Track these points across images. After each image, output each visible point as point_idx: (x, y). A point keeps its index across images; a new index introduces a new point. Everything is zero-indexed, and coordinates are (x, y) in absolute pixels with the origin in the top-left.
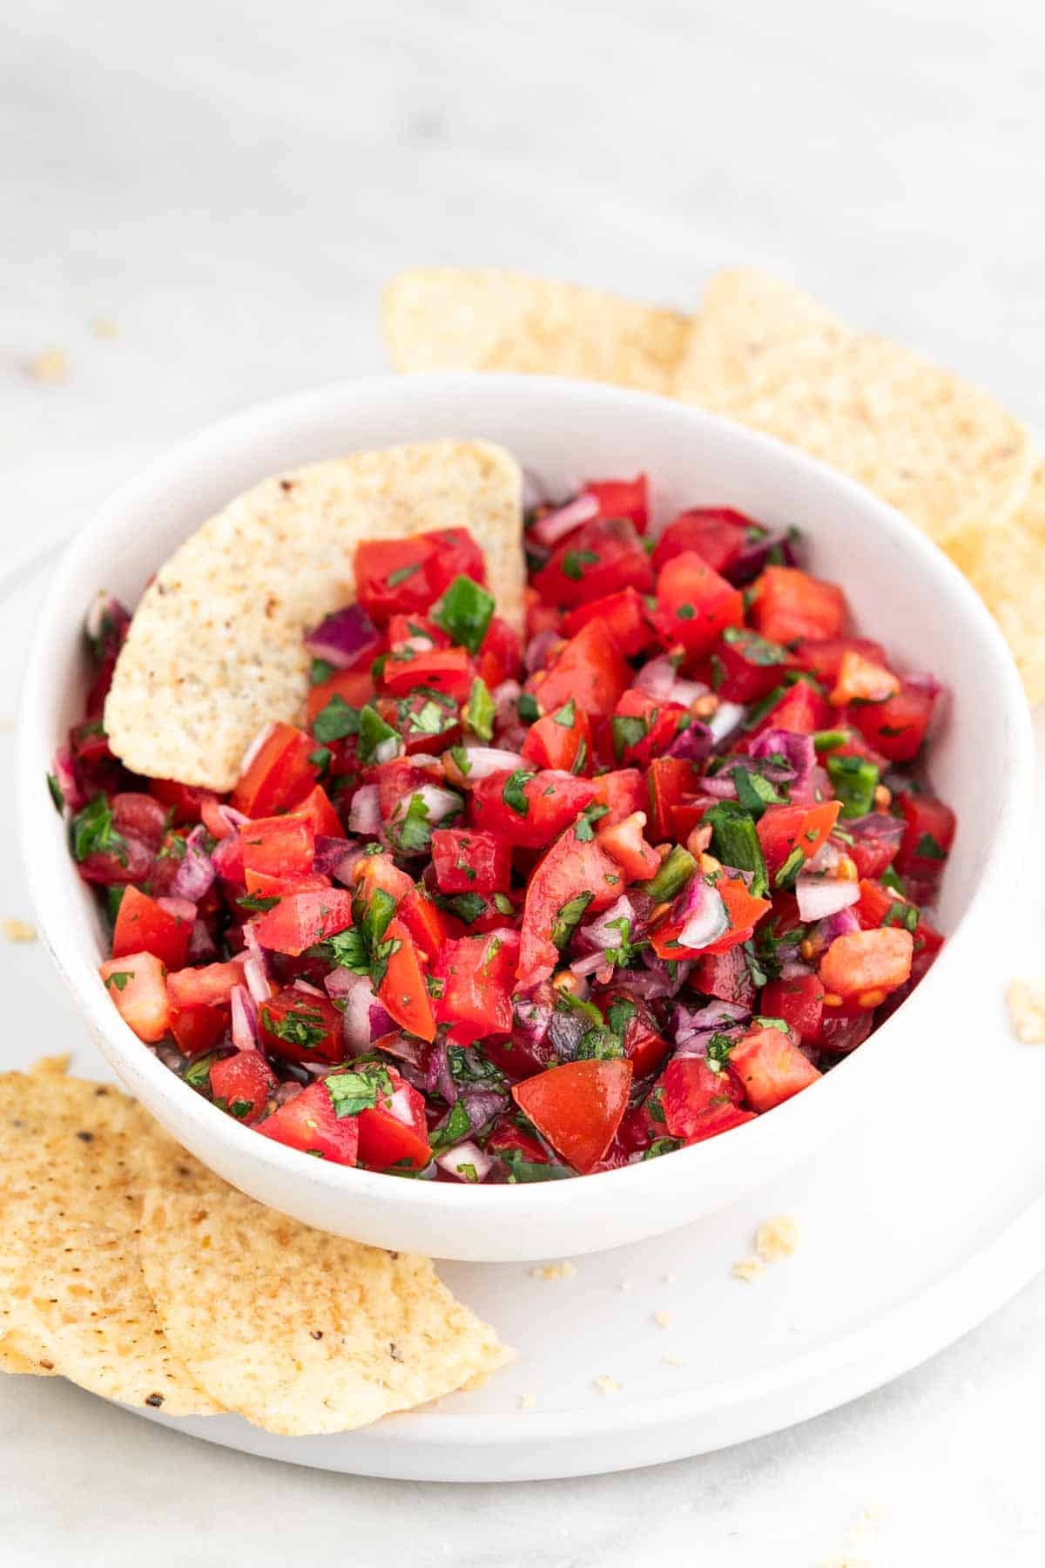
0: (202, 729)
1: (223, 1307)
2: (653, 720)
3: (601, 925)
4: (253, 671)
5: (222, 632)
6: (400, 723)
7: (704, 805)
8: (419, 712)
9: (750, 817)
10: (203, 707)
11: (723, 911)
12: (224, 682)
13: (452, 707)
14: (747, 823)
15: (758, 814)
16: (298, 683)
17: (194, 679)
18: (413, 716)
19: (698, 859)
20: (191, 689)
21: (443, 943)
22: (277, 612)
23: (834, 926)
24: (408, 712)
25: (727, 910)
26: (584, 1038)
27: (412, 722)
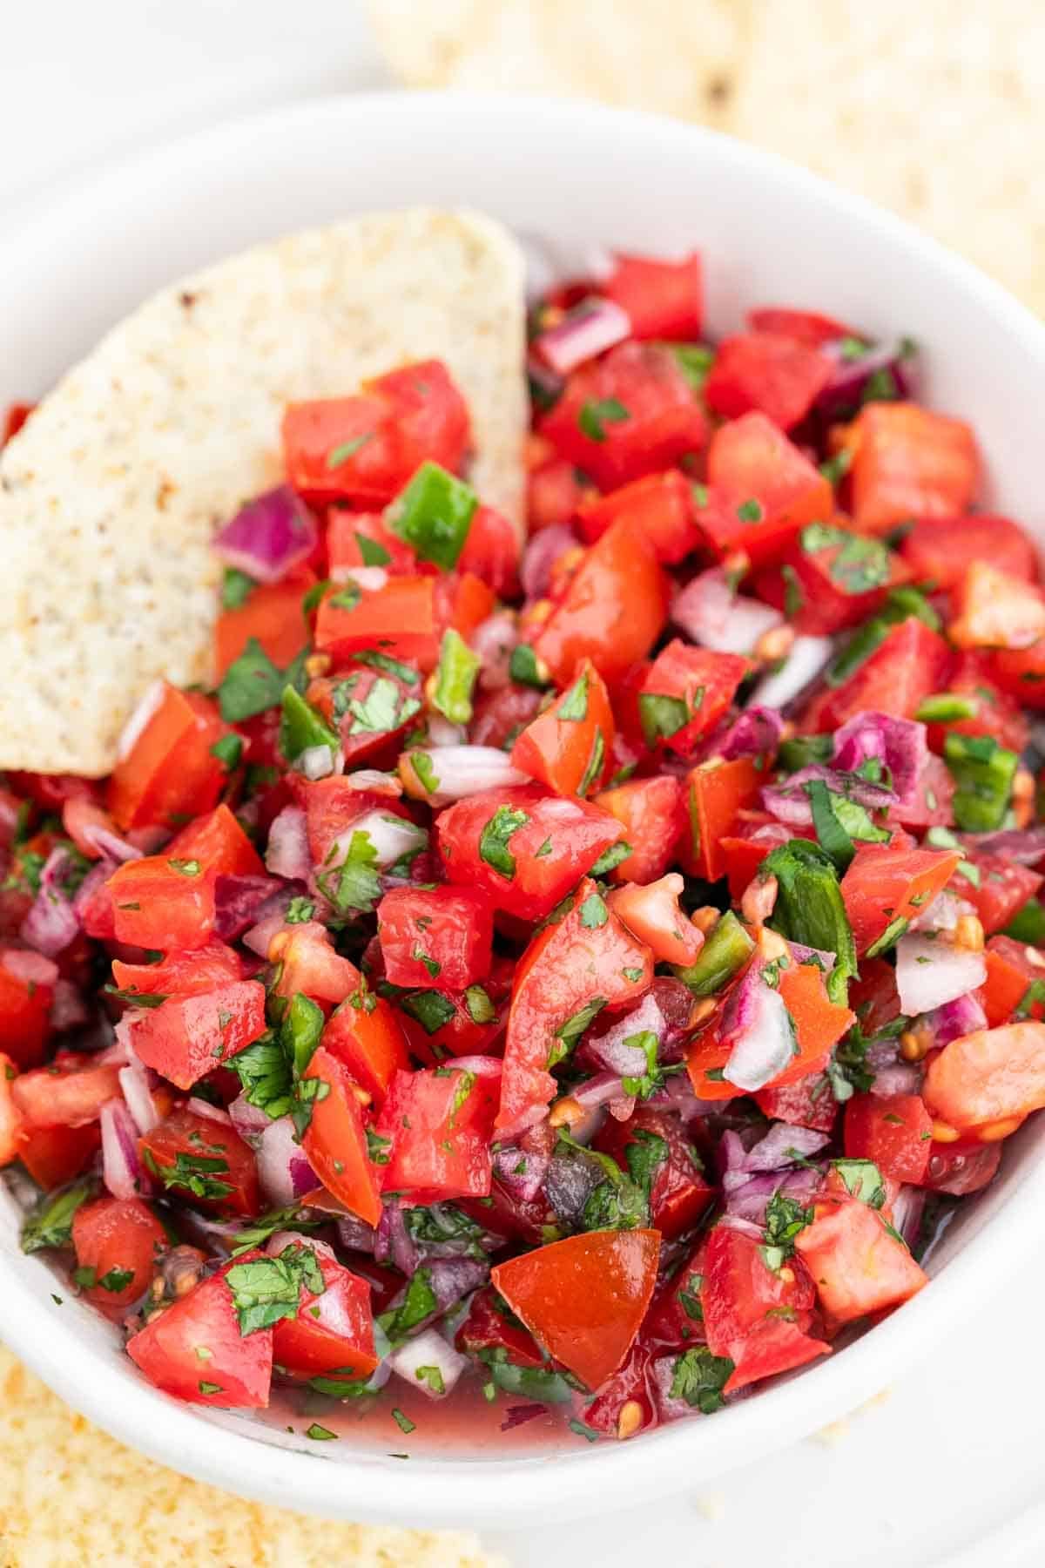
0: (64, 690)
1: (100, 1534)
2: (697, 705)
3: (619, 1039)
4: (138, 594)
5: (92, 542)
6: (336, 720)
7: (767, 840)
8: (363, 700)
9: (831, 868)
10: (67, 657)
11: (788, 1026)
12: (97, 614)
13: (411, 684)
14: (826, 878)
15: (843, 863)
16: (204, 605)
17: (53, 615)
18: (355, 706)
19: (756, 937)
20: (48, 631)
21: (391, 1078)
22: (174, 502)
23: (949, 1021)
24: (348, 702)
25: (792, 1026)
26: (593, 1194)
27: (354, 717)
